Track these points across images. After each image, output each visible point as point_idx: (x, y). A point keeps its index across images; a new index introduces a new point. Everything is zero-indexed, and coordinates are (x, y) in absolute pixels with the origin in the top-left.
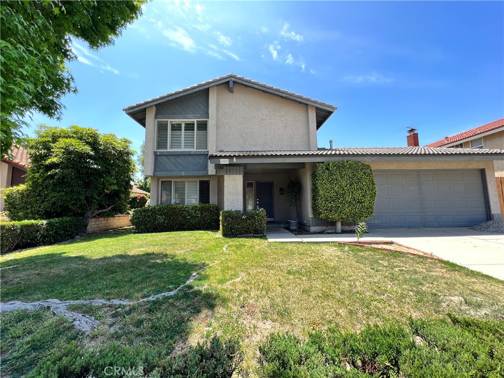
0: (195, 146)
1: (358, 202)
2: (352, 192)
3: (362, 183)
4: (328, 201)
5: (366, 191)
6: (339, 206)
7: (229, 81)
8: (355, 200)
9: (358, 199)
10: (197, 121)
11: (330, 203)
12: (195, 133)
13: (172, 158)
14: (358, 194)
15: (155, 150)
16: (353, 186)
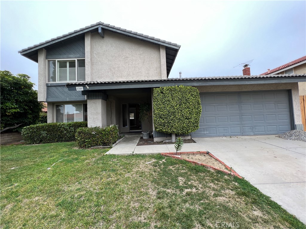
0: (76, 79)
1: (186, 118)
2: (181, 111)
3: (190, 103)
4: (162, 118)
5: (192, 109)
6: (171, 122)
7: (98, 28)
8: (183, 117)
9: (186, 116)
10: (78, 60)
11: (164, 119)
12: (76, 69)
13: (59, 88)
14: (186, 112)
15: (47, 82)
16: (182, 106)
